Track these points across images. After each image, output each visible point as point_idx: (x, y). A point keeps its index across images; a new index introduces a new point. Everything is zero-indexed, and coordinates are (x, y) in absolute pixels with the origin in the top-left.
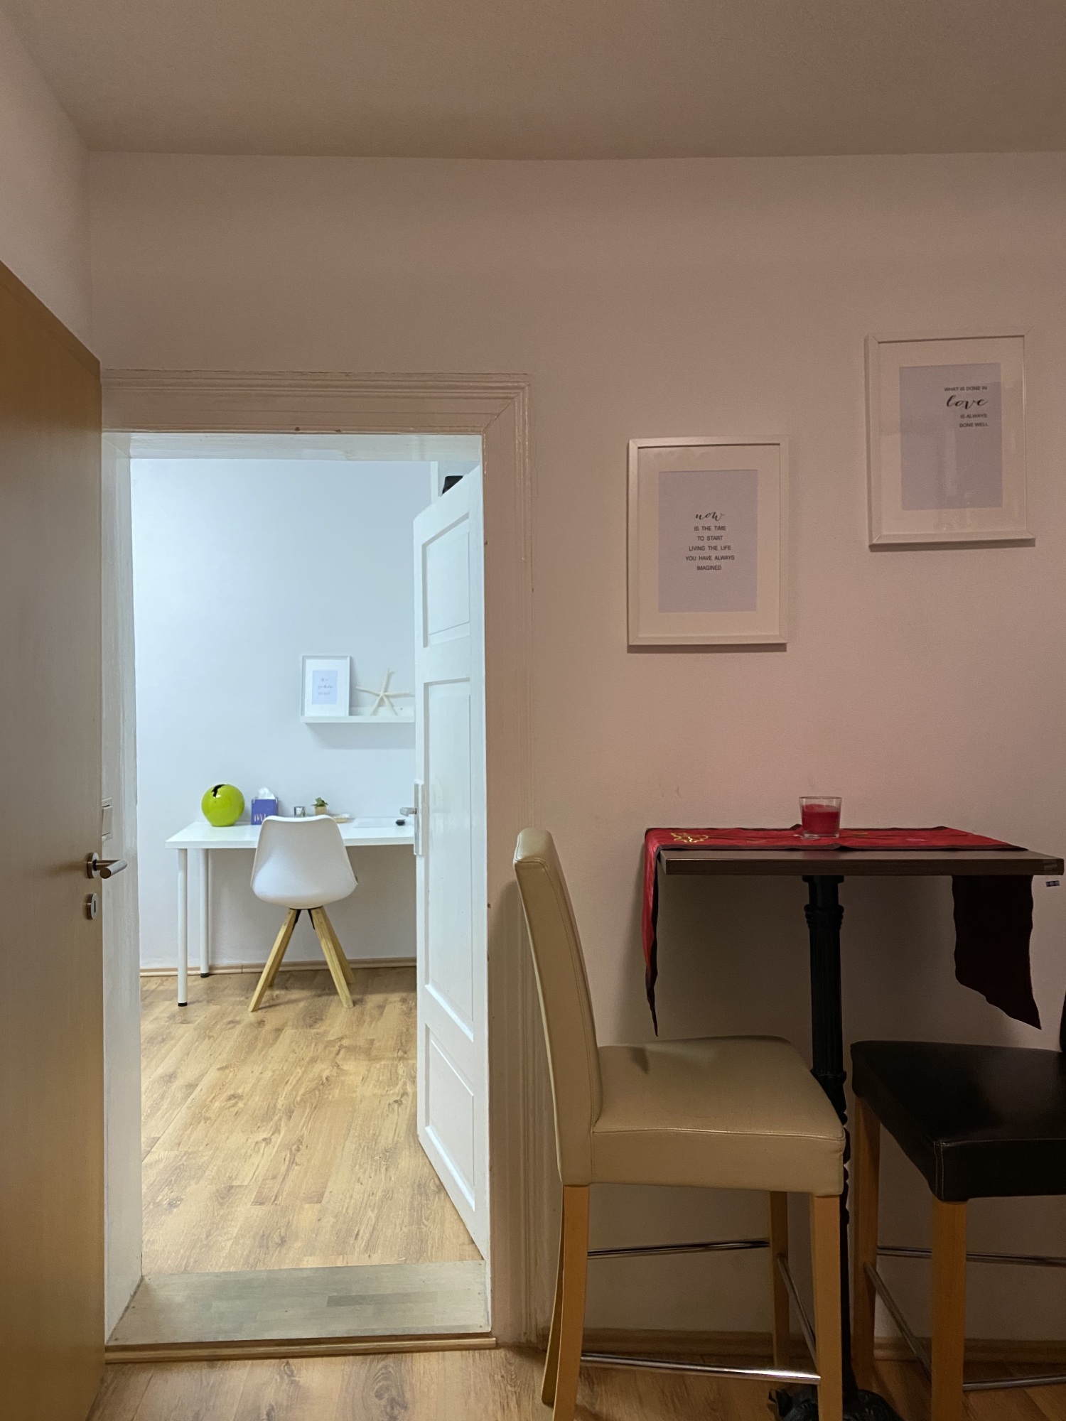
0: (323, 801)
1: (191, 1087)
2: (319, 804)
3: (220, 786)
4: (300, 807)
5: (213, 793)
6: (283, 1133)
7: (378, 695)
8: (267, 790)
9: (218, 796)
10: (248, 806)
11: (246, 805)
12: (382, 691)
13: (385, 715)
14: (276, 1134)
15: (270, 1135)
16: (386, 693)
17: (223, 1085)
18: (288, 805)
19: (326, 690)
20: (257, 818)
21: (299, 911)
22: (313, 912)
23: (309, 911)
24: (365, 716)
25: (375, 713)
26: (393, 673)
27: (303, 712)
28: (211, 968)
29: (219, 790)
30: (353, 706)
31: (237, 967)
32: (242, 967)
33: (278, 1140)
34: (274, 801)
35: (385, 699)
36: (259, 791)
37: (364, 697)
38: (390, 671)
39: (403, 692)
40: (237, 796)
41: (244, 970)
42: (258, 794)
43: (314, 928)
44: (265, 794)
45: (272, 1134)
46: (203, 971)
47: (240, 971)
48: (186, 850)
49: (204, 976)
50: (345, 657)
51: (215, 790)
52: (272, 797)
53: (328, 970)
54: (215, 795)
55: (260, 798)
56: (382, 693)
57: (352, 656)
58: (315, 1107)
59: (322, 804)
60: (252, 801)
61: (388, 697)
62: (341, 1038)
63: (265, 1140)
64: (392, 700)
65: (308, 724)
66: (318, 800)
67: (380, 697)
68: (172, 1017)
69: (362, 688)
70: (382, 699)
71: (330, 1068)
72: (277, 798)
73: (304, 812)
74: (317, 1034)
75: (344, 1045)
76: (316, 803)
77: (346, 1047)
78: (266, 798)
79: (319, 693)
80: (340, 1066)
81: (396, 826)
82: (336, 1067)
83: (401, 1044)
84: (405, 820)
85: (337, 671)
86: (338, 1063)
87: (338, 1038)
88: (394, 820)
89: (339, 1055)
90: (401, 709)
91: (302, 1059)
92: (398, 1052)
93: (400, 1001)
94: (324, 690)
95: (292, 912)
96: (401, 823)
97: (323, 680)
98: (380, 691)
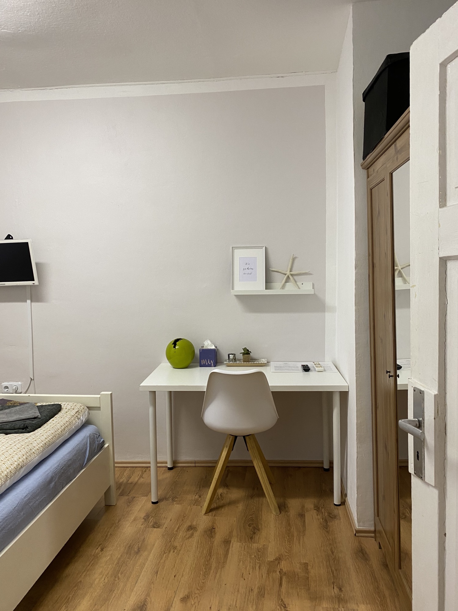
0: (248, 350)
2: (245, 352)
3: (177, 340)
4: (232, 354)
5: (173, 345)
7: (286, 274)
8: (209, 342)
9: (177, 347)
10: (197, 352)
11: (195, 351)
12: (289, 271)
13: (290, 289)
16: (292, 273)
18: (224, 353)
20: (204, 362)
21: (236, 437)
22: (247, 438)
23: (244, 437)
24: (277, 290)
25: (283, 287)
26: (296, 258)
27: (233, 288)
28: (175, 462)
29: (177, 343)
30: (268, 282)
31: (191, 463)
32: (195, 463)
34: (214, 350)
35: (290, 277)
36: (204, 343)
37: (276, 276)
38: (294, 257)
39: (304, 272)
40: (189, 346)
41: (197, 465)
43: (248, 451)
44: (209, 345)
46: (169, 466)
47: (194, 465)
48: (155, 391)
49: (170, 469)
50: (262, 247)
51: (175, 343)
52: (213, 347)
54: (175, 347)
55: (205, 348)
57: (267, 247)
59: (247, 352)
60: (200, 350)
61: (292, 275)
64: (295, 277)
65: (237, 296)
66: (245, 349)
67: (287, 275)
68: (146, 518)
69: (273, 269)
70: (288, 277)
71: (278, 609)
72: (216, 347)
73: (235, 358)
74: (259, 551)
75: (284, 570)
76: (243, 352)
77: (285, 573)
78: (209, 348)
79: (244, 274)
80: (287, 606)
81: (303, 372)
82: (284, 607)
83: (333, 574)
84: (309, 366)
85: (256, 257)
86: (283, 600)
87: (276, 559)
88: (299, 365)
89: (281, 587)
90: (302, 284)
91: (252, 590)
92: (334, 588)
93: (315, 510)
94: (247, 271)
95: (232, 436)
96: (306, 369)
97: (246, 264)
98: (287, 272)
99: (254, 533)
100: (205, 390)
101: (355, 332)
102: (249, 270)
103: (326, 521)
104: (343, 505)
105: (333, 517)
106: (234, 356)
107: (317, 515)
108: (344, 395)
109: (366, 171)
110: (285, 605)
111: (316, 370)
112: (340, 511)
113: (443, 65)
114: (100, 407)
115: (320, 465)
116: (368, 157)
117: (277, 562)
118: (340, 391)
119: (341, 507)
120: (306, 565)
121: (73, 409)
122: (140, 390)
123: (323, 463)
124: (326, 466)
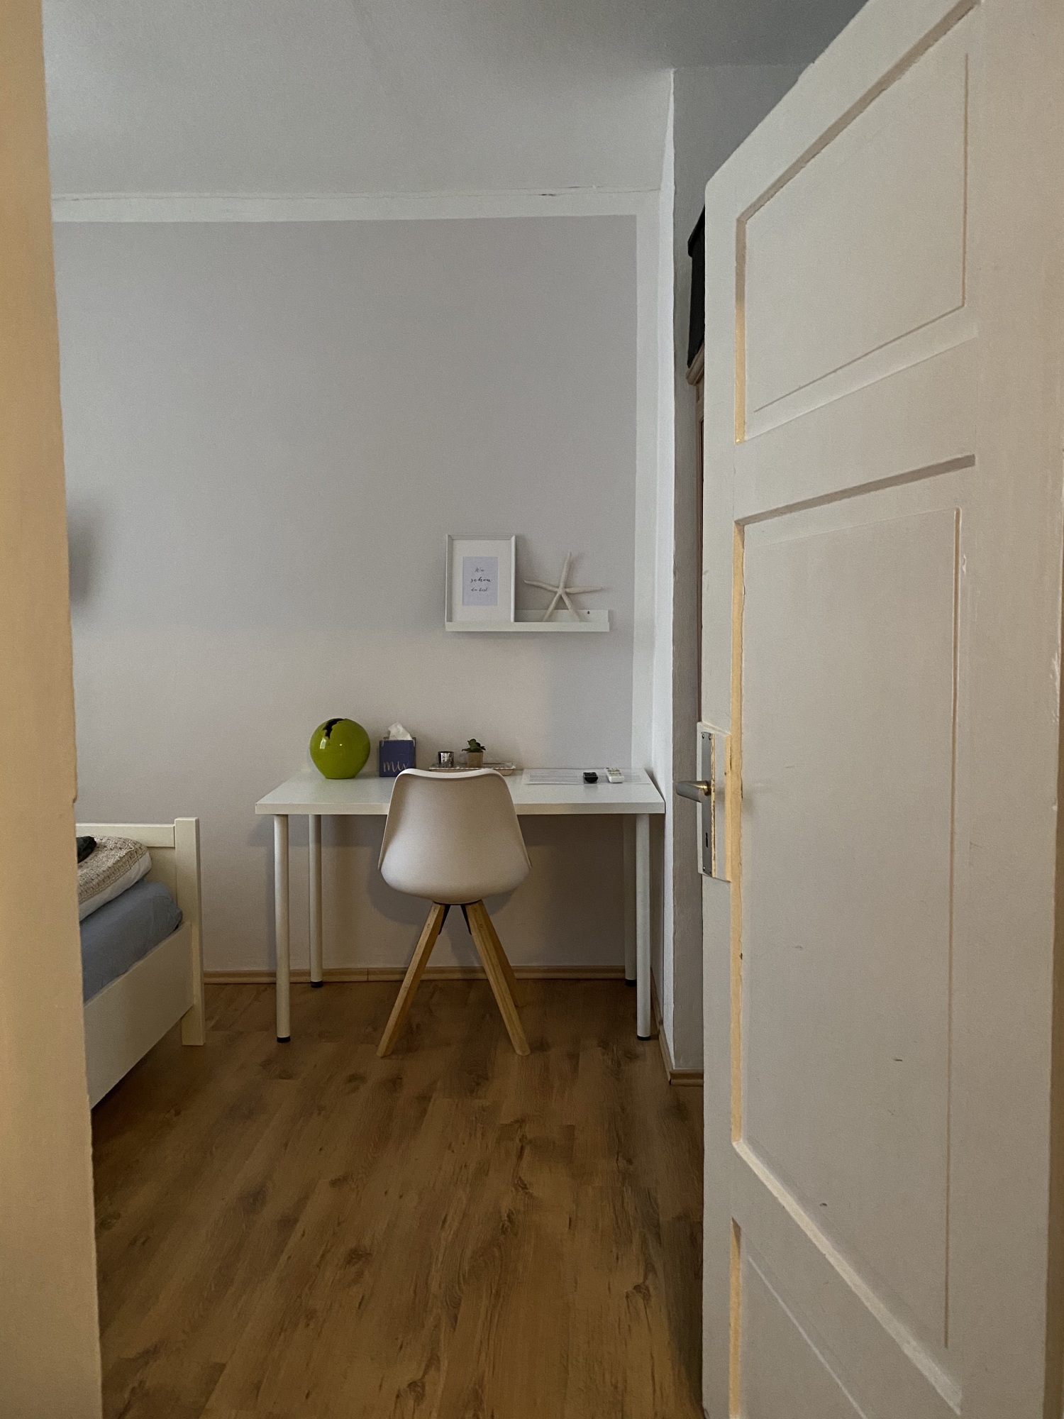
0: (479, 744)
1: (287, 1223)
2: (472, 748)
3: (332, 723)
4: (447, 752)
5: (326, 731)
6: (444, 1364)
7: (556, 593)
8: (401, 729)
9: (332, 735)
10: (374, 747)
12: (562, 585)
13: (566, 621)
14: (432, 1372)
15: (421, 1373)
16: (568, 590)
17: (339, 1224)
19: (484, 585)
20: (388, 767)
21: (447, 908)
22: (469, 909)
23: (463, 907)
24: (539, 623)
25: (551, 618)
27: (450, 620)
28: (325, 972)
29: (333, 727)
30: (522, 609)
31: (360, 973)
32: (368, 973)
33: (437, 1385)
34: (409, 743)
35: (566, 598)
36: (390, 729)
37: (535, 596)
38: (572, 557)
39: (591, 588)
40: (359, 734)
41: (372, 978)
42: (389, 732)
43: (470, 932)
44: (400, 733)
45: (425, 1373)
46: (316, 979)
47: (364, 978)
48: (288, 815)
49: (315, 987)
50: (509, 537)
51: (329, 726)
52: (409, 738)
53: (487, 980)
54: (328, 735)
55: (391, 739)
56: (560, 591)
57: (519, 535)
58: (498, 1294)
59: (476, 748)
60: (380, 742)
61: (568, 594)
62: (521, 1122)
63: (413, 1385)
65: (459, 633)
66: (472, 742)
67: (558, 595)
68: (266, 1064)
70: (561, 598)
71: (512, 1191)
72: (414, 738)
73: (453, 759)
74: (484, 1111)
75: (528, 1136)
76: (469, 747)
77: (530, 1142)
78: (400, 738)
79: (472, 590)
80: (528, 1186)
81: (585, 783)
82: (522, 1188)
83: (619, 1141)
84: (597, 774)
85: (496, 558)
86: (523, 1178)
87: (517, 1121)
88: (581, 774)
89: (521, 1159)
90: (589, 613)
91: (465, 1166)
92: (617, 1160)
93: (600, 1046)
94: (477, 585)
95: (439, 906)
96: (591, 779)
97: (477, 570)
98: (558, 587)
99: (478, 1084)
100: (388, 814)
101: (673, 694)
102: (482, 581)
103: (619, 1064)
104: (654, 1039)
105: (631, 1056)
106: (450, 756)
107: (603, 1055)
108: (657, 821)
109: (695, 387)
110: (525, 1185)
111: (610, 780)
112: (648, 1048)
113: (741, 222)
114: (174, 848)
115: (619, 975)
116: (694, 361)
117: (516, 1126)
118: (650, 814)
119: (651, 1042)
120: (571, 1129)
121: (120, 849)
122: (256, 813)
123: (624, 971)
124: (628, 977)
